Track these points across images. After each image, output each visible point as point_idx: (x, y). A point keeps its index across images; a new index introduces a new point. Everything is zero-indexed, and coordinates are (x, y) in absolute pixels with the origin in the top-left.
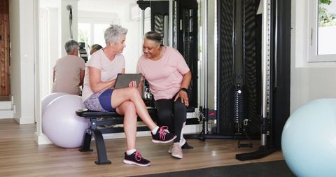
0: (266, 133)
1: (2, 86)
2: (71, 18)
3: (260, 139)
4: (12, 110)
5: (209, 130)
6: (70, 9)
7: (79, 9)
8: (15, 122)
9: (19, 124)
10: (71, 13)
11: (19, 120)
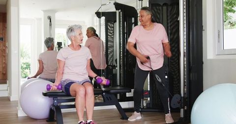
0: (184, 108)
1: (3, 73)
2: (51, 25)
3: (179, 112)
4: (7, 90)
5: (145, 105)
6: (50, 19)
7: (56, 19)
8: (8, 99)
9: (10, 101)
10: (50, 21)
11: (10, 97)
